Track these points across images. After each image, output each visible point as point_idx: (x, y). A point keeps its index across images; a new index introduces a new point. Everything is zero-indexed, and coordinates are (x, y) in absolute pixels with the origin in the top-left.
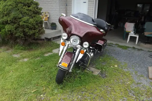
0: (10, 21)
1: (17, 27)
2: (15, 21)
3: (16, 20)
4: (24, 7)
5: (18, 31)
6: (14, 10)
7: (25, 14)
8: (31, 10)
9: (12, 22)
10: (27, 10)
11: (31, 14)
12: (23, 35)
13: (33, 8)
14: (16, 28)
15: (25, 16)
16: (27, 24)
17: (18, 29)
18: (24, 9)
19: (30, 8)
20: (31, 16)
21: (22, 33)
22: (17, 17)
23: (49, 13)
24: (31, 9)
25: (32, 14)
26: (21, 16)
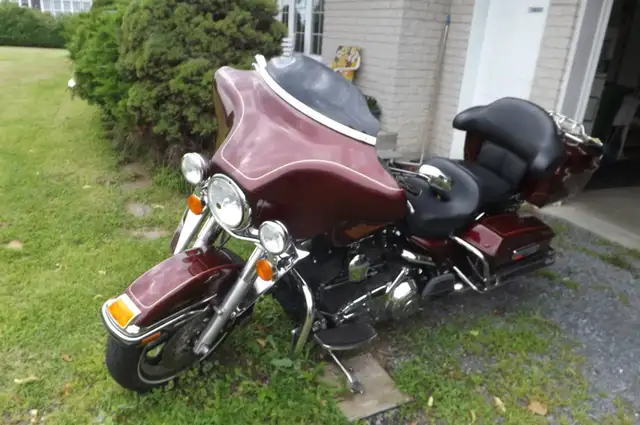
0: (142, 69)
1: (163, 98)
2: (157, 73)
3: (162, 71)
4: (199, 18)
5: (162, 114)
6: (156, 28)
7: (197, 48)
8: (222, 33)
9: (148, 76)
10: (208, 31)
11: (219, 49)
12: (179, 131)
13: (234, 22)
14: (159, 102)
15: (195, 57)
16: (192, 91)
17: (164, 105)
18: (197, 25)
19: (220, 24)
20: (218, 57)
21: (177, 125)
22: (163, 57)
23: (360, 52)
24: (225, 28)
25: (224, 51)
26: (177, 52)
